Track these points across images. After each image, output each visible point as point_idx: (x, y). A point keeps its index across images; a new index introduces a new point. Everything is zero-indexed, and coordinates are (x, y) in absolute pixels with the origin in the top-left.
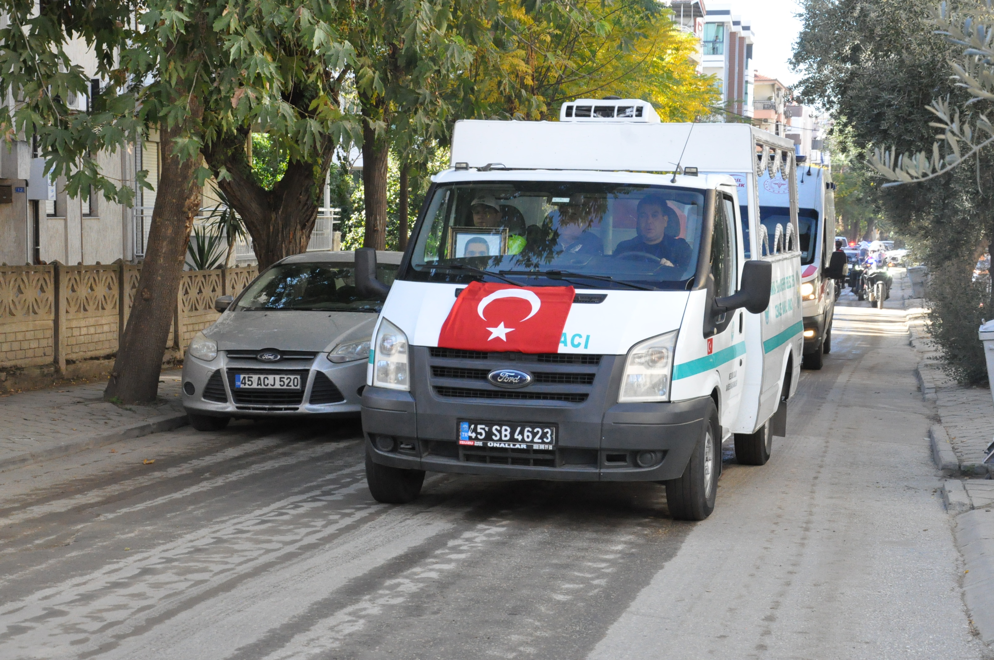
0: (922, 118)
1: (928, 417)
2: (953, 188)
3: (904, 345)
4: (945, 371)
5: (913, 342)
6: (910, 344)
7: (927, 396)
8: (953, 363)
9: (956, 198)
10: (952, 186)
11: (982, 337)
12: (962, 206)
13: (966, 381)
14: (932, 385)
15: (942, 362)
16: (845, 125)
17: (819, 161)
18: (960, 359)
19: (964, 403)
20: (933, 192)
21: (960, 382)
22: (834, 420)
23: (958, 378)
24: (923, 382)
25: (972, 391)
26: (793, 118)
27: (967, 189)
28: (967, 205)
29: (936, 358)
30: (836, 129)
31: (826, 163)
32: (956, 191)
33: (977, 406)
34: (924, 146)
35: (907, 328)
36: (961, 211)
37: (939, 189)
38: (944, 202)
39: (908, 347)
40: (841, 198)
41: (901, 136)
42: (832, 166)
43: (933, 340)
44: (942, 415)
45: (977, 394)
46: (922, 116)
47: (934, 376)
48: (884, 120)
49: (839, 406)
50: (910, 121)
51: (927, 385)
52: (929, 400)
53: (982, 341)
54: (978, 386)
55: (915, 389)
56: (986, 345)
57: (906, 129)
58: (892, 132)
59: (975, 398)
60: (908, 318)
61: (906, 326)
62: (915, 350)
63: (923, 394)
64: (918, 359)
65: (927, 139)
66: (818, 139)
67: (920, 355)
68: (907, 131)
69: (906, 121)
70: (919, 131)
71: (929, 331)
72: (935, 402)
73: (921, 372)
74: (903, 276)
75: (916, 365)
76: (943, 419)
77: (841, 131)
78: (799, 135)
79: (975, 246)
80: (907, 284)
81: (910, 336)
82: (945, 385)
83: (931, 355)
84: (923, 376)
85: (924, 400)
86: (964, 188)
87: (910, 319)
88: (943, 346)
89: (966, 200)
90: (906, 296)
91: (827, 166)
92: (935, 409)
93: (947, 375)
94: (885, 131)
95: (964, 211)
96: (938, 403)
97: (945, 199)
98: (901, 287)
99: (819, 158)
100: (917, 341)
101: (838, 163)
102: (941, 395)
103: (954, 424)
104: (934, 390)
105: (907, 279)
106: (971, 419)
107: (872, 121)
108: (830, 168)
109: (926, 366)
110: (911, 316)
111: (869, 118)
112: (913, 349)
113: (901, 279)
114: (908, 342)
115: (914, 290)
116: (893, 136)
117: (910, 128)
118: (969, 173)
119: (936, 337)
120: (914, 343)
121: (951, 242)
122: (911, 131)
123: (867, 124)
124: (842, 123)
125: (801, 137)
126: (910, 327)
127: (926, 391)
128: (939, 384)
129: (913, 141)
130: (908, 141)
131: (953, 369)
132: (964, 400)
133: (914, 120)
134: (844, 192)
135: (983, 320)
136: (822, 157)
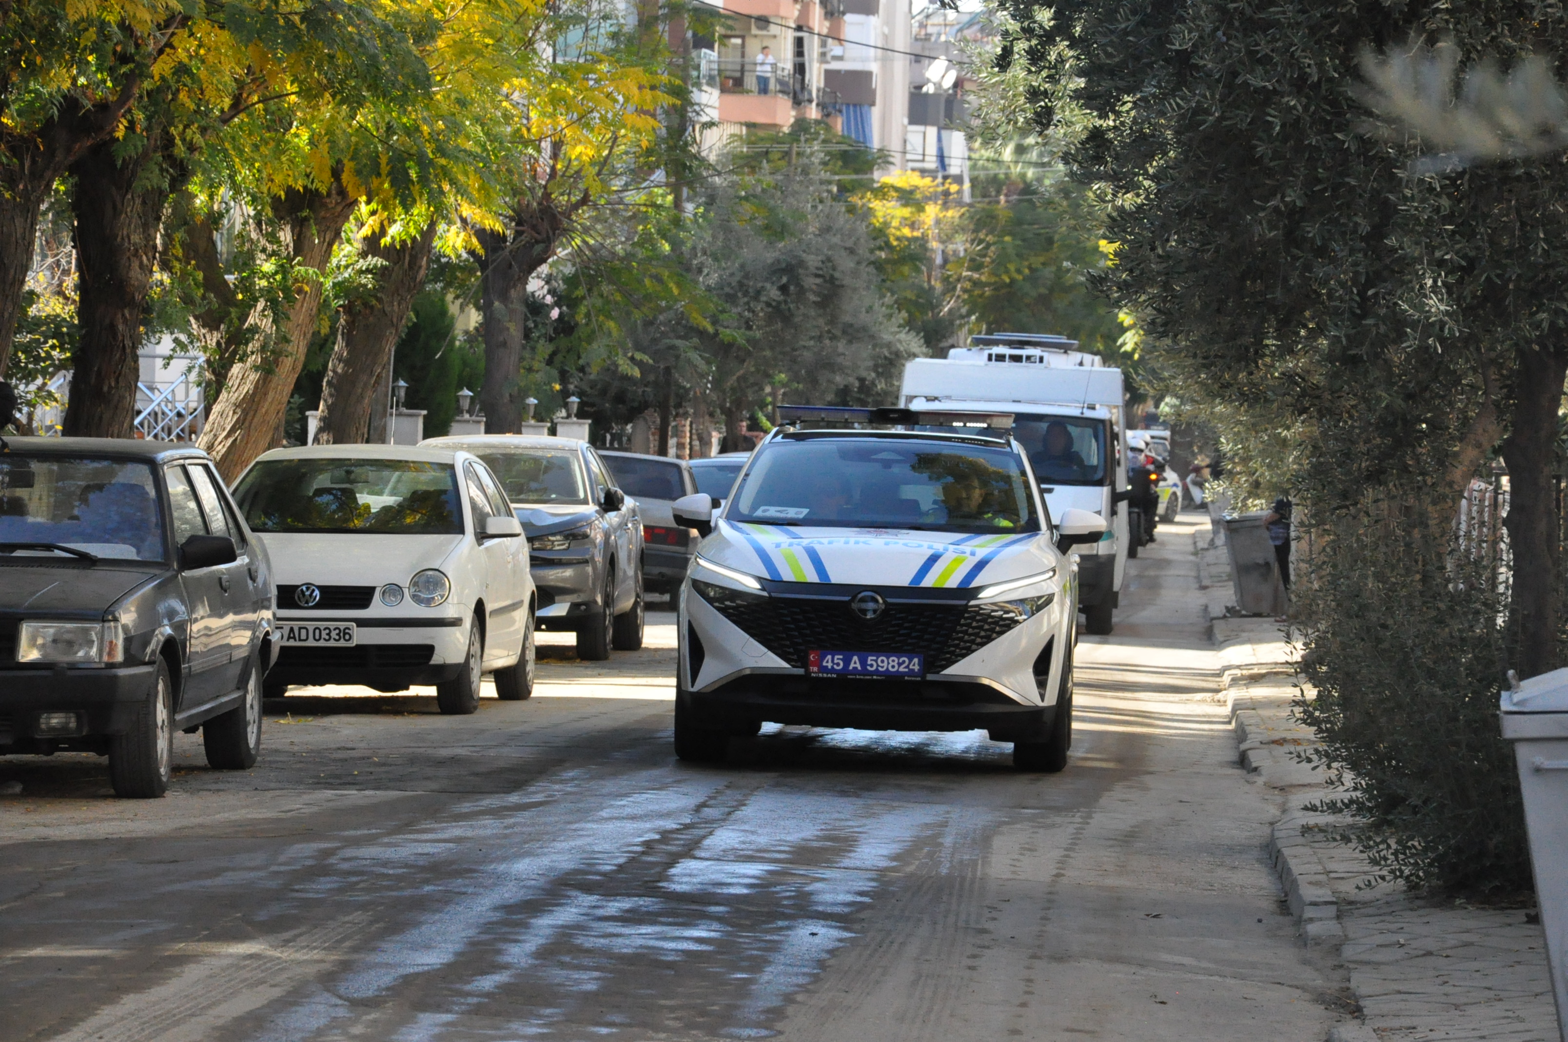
0: (1301, 18)
1: (1320, 998)
2: (1393, 250)
3: (1222, 765)
4: (1368, 848)
5: (1251, 754)
6: (1242, 762)
7: (1312, 929)
8: (1390, 823)
9: (1403, 283)
10: (1391, 241)
11: (1512, 728)
12: (1419, 307)
13: (1435, 882)
14: (1324, 894)
15: (1349, 820)
16: (1048, 38)
17: (931, 163)
18: (1415, 810)
19: (1429, 954)
20: (1333, 260)
21: (1412, 886)
22: (1024, 1005)
23: (1407, 872)
24: (1294, 882)
25: (1449, 914)
26: (849, 18)
27: (1438, 254)
28: (1436, 305)
29: (1333, 807)
30: (1021, 46)
31: (954, 170)
32: (1403, 258)
33: (1476, 965)
34: (1306, 108)
35: (1227, 710)
36: (1414, 325)
37: (1352, 252)
38: (1362, 294)
39: (1238, 772)
40: (1005, 286)
41: (1235, 74)
42: (974, 181)
43: (1323, 747)
44: (1363, 990)
45: (1471, 924)
46: (1303, 11)
47: (1331, 866)
48: (1181, 20)
49: (1034, 957)
50: (1266, 26)
51: (1308, 893)
52: (1317, 941)
53: (1512, 742)
54: (1469, 899)
55: (1267, 905)
56: (1526, 756)
57: (1251, 54)
58: (1207, 61)
59: (1466, 937)
60: (1226, 678)
61: (1222, 703)
62: (1260, 780)
63: (1299, 922)
64: (1273, 811)
65: (1317, 86)
66: (929, 89)
67: (1278, 798)
68: (1255, 59)
69: (1251, 26)
70: (1292, 62)
71: (1309, 720)
72: (1337, 949)
73: (1286, 852)
74: (1201, 544)
75: (1267, 830)
76: (1369, 1006)
77: (1035, 57)
78: (868, 75)
79: (1461, 440)
80: (1214, 570)
81: (1240, 735)
82: (1367, 895)
83: (1316, 797)
84: (1296, 867)
85: (1302, 941)
86: (1430, 248)
87: (1235, 681)
88: (1355, 766)
89: (1434, 288)
90: (1217, 610)
91: (958, 179)
92: (1339, 974)
93: (1374, 862)
94: (1183, 57)
95: (1428, 328)
96: (1349, 952)
97: (1369, 284)
98: (1198, 578)
99: (932, 150)
100: (1265, 751)
101: (993, 169)
102: (1355, 927)
103: (1407, 1022)
104: (1332, 910)
105: (1222, 554)
106: (1457, 1007)
107: (1142, 23)
108: (967, 186)
109: (1306, 830)
110: (1238, 672)
111: (1134, 12)
112: (1253, 777)
113: (1195, 554)
114: (1233, 756)
115: (1241, 590)
116: (1209, 75)
117: (1264, 49)
118: (1445, 202)
119: (1331, 737)
120: (1255, 758)
121: (1385, 426)
122: (1265, 61)
123: (1126, 33)
124: (1038, 31)
125: (877, 83)
126: (1237, 706)
127: (1309, 913)
128: (1348, 888)
129: (1275, 91)
130: (1257, 91)
131: (1392, 842)
132: (1430, 944)
133: (1277, 24)
134: (1012, 267)
135: (1511, 672)
136: (940, 150)
